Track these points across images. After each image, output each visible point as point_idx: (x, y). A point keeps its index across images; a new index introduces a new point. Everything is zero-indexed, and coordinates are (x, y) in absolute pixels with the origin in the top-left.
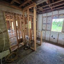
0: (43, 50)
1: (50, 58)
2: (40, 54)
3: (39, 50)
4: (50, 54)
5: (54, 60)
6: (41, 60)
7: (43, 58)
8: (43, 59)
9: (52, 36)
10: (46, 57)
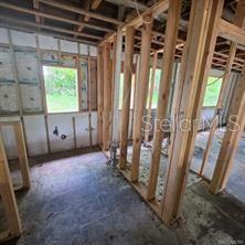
0: (54, 200)
1: (91, 202)
2: (52, 223)
3: (39, 211)
4: (82, 190)
5: (100, 198)
6: (75, 236)
7: (73, 222)
8: (75, 225)
9: (56, 132)
10: (81, 209)
